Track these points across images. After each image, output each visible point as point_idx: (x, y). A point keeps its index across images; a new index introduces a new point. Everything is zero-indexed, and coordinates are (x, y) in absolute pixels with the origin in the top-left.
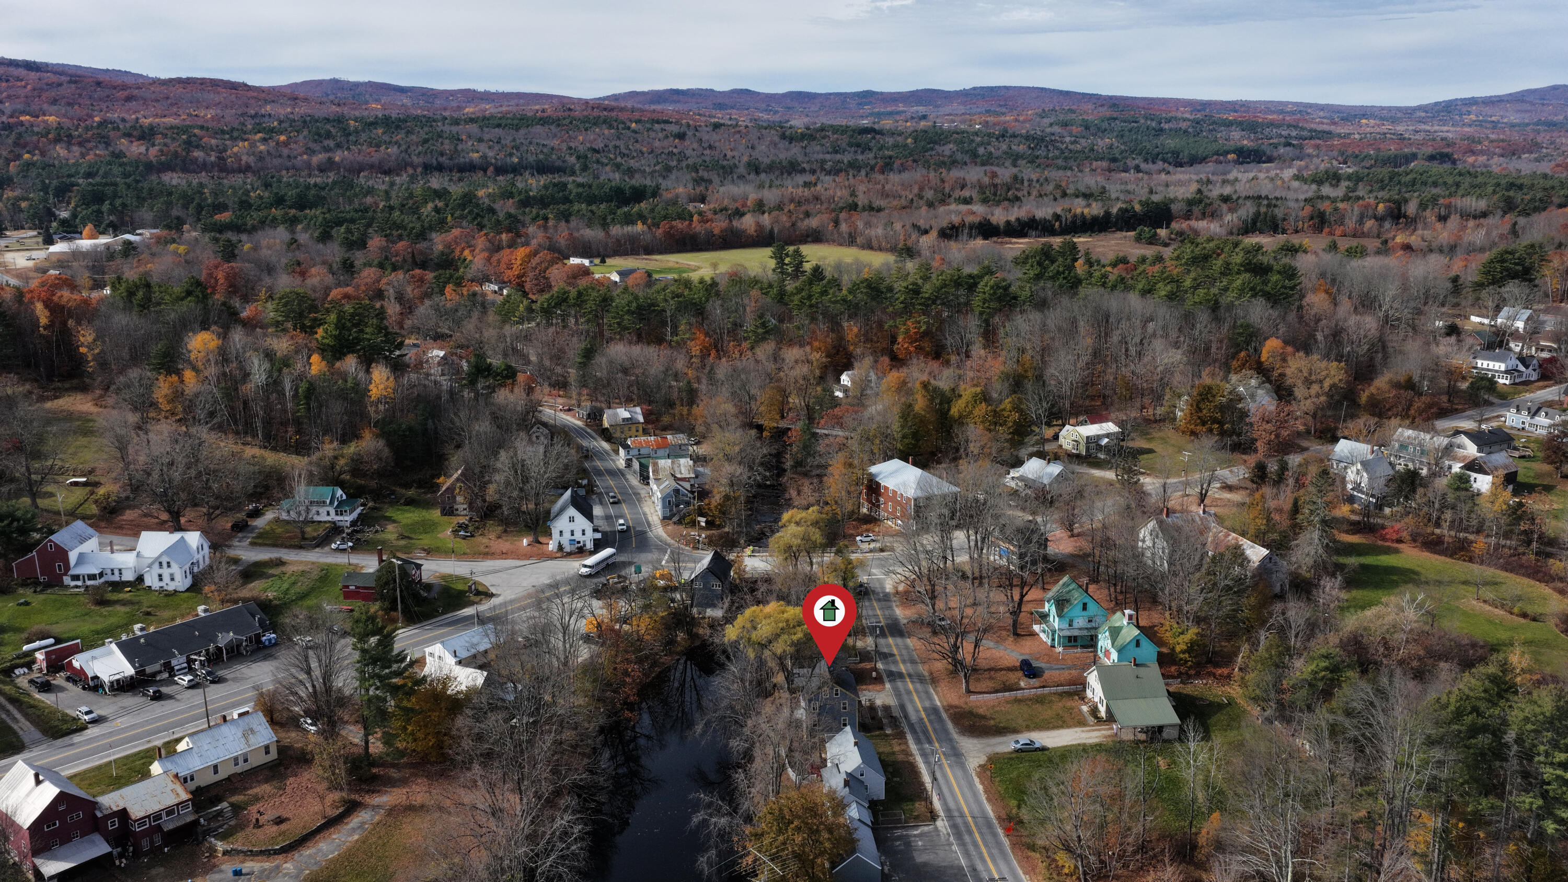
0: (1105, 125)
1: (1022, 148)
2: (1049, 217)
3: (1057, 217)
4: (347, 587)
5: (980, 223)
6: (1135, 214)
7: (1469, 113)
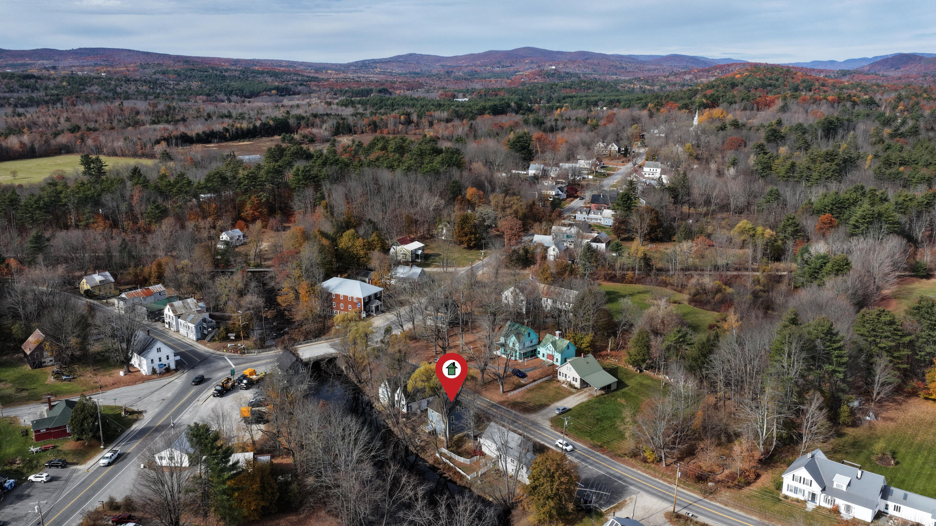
0: (189, 73)
1: (145, 88)
2: (221, 130)
3: (227, 130)
4: (39, 431)
5: (181, 136)
6: (271, 126)
7: (376, 68)
